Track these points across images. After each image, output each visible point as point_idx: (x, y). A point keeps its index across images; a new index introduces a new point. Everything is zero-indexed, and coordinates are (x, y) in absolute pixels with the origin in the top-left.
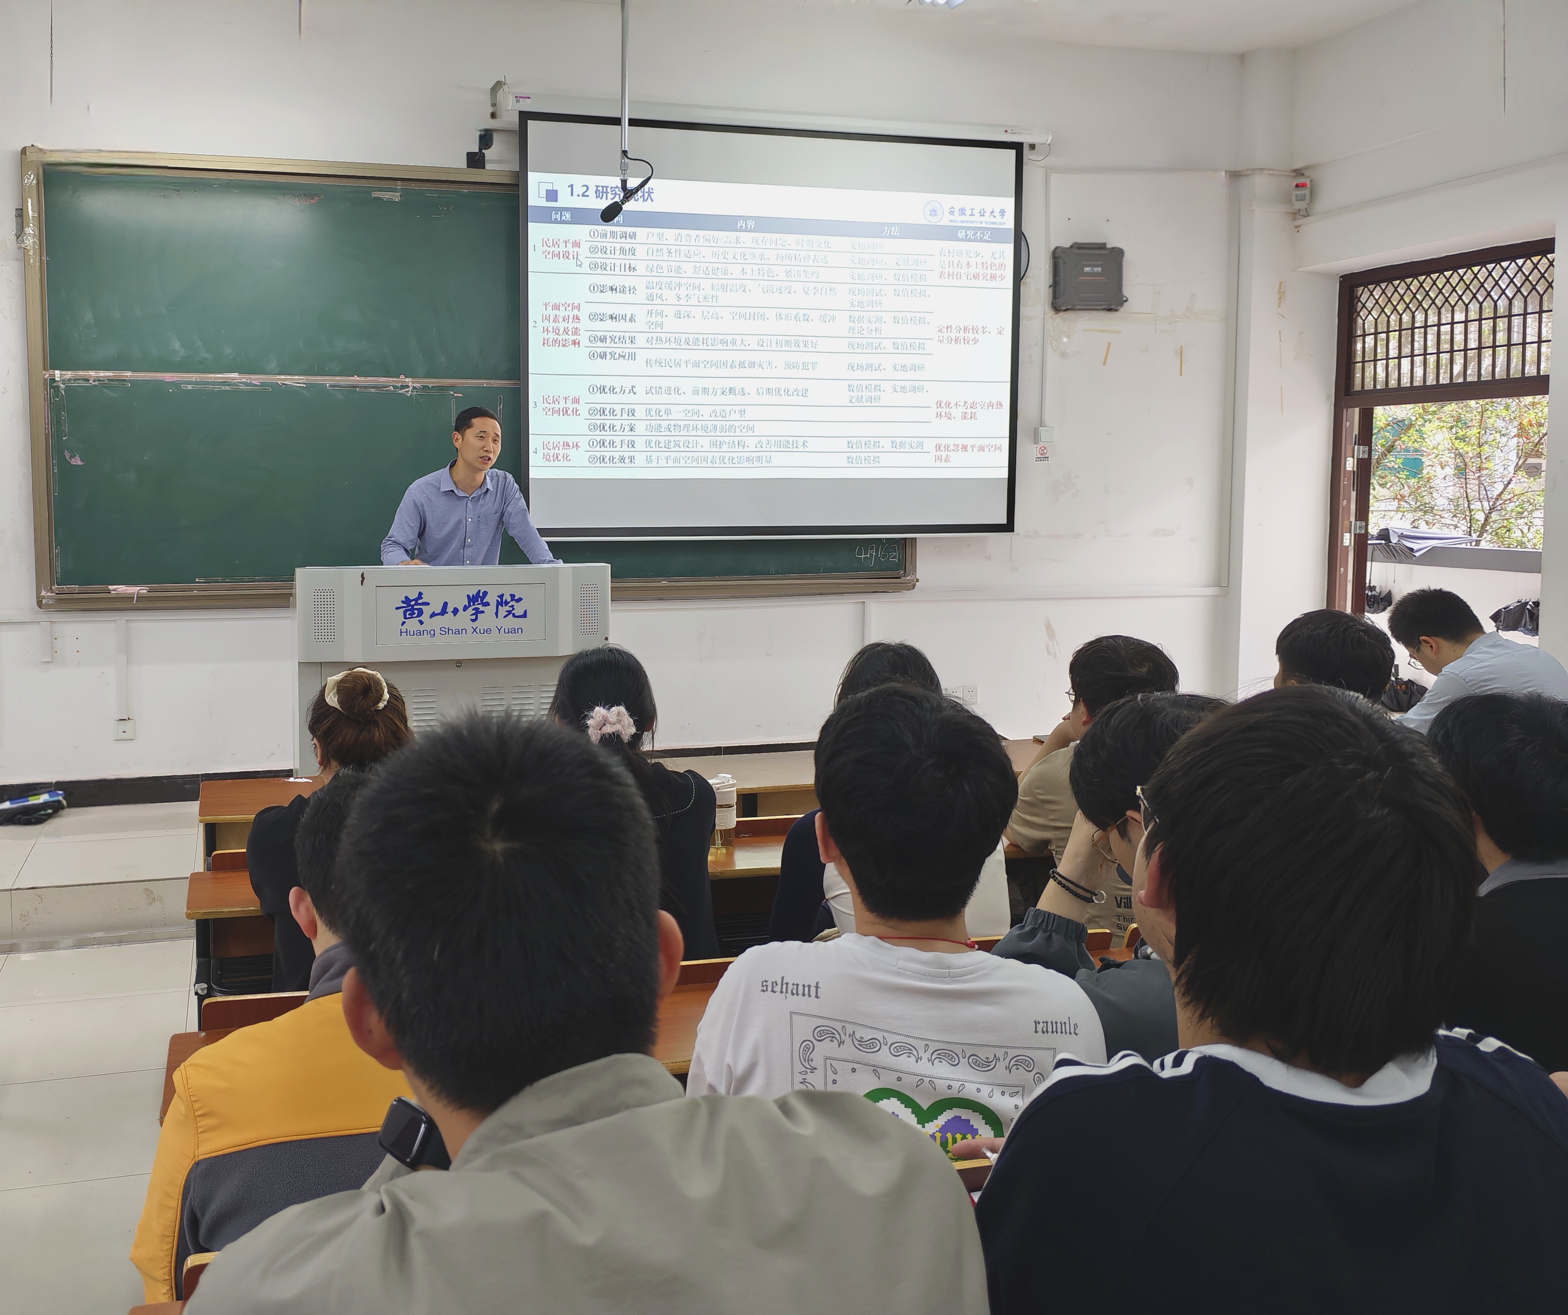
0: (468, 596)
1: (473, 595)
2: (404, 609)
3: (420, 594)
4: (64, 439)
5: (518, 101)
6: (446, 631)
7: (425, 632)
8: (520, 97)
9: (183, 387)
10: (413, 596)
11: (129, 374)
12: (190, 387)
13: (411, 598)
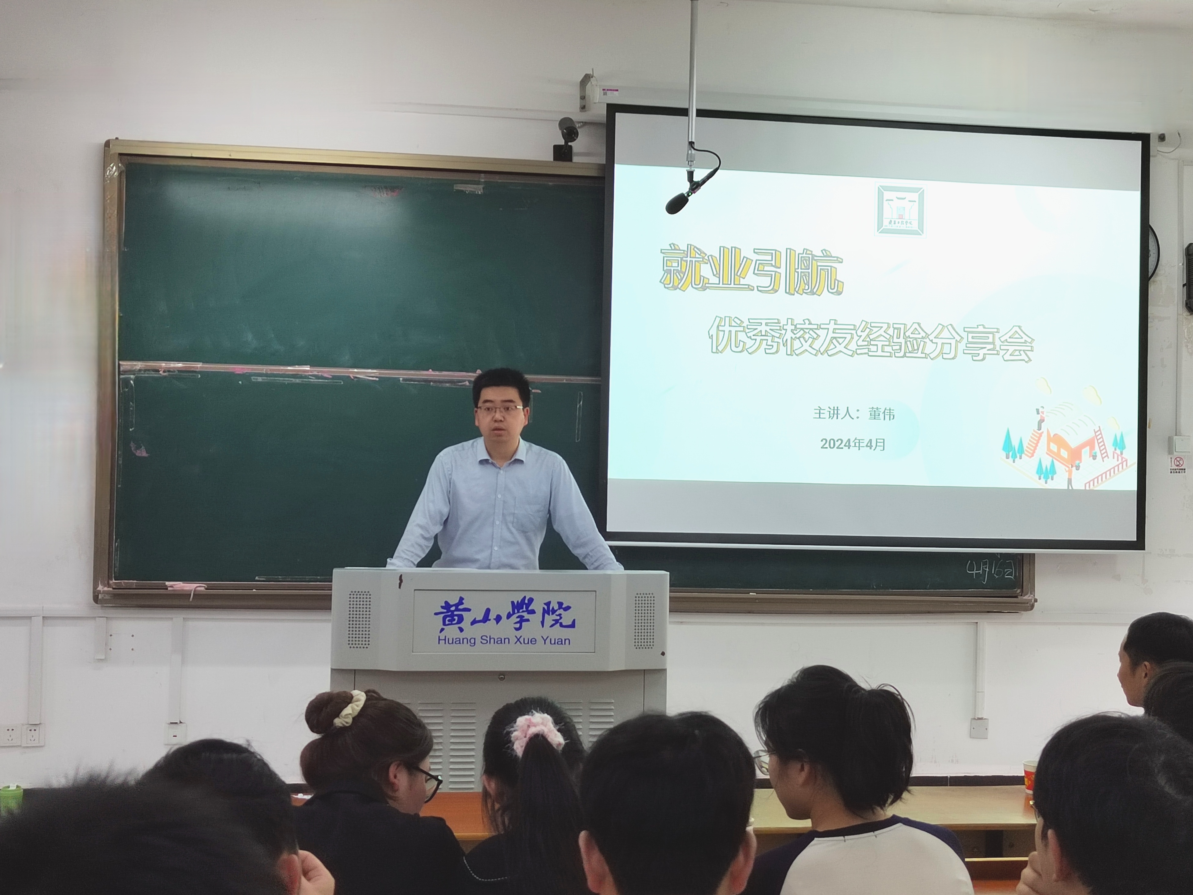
0: (513, 603)
1: (518, 602)
2: (443, 615)
3: (461, 599)
4: (131, 430)
5: (605, 94)
6: (487, 640)
7: (465, 640)
8: (608, 90)
9: (254, 379)
10: (453, 601)
11: (199, 365)
12: (260, 379)
13: (451, 603)
